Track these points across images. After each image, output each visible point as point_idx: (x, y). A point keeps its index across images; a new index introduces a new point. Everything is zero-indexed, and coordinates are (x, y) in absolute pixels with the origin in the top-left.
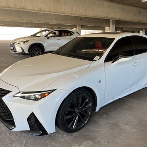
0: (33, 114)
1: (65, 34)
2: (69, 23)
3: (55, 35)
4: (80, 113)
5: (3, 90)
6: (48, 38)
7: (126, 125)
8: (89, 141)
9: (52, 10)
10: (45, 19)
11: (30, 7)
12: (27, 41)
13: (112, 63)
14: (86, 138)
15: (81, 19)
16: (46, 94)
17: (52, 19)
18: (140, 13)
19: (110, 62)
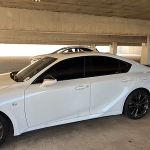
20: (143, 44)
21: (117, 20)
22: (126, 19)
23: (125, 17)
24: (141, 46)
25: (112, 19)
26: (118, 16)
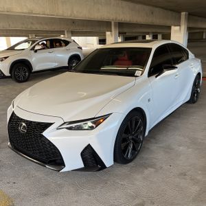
1: (58, 44)
2: (57, 28)
3: (45, 47)
4: (133, 139)
5: (39, 123)
6: (36, 51)
7: (180, 146)
8: (150, 169)
9: (48, 12)
10: (24, 24)
11: (17, 9)
12: (6, 58)
13: (156, 77)
14: (146, 166)
15: (73, 22)
16: (101, 121)
17: (32, 23)
18: (152, 13)
19: (154, 77)
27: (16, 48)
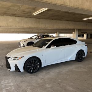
0: (16, 65)
4: (34, 66)
12: (26, 41)
20: (73, 33)
21: (64, 22)
22: (68, 22)
23: (67, 21)
24: (72, 33)
25: (62, 21)
26: (64, 20)
27: (32, 38)
